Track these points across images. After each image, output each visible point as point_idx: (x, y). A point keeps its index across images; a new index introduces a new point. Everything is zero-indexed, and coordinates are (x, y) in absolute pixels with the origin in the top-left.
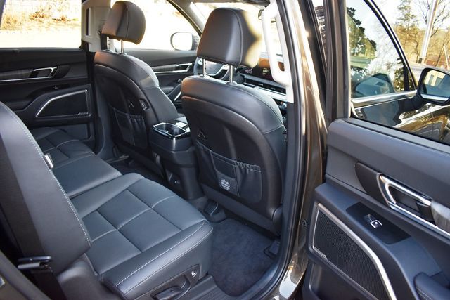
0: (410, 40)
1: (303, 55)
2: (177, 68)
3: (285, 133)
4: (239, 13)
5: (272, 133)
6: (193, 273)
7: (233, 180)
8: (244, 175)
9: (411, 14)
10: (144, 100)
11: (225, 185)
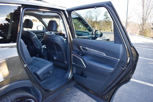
0: (108, 25)
1: (68, 29)
2: (40, 35)
3: (66, 44)
4: (55, 21)
5: (63, 44)
6: (50, 72)
7: (56, 56)
8: (59, 54)
9: (108, 17)
10: (34, 42)
11: (55, 58)
